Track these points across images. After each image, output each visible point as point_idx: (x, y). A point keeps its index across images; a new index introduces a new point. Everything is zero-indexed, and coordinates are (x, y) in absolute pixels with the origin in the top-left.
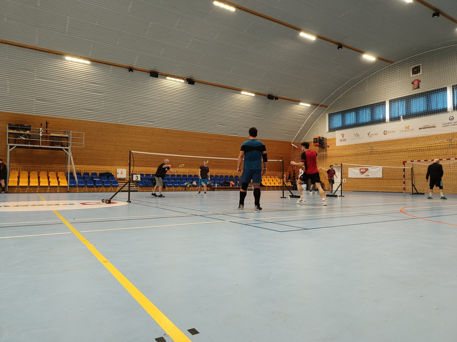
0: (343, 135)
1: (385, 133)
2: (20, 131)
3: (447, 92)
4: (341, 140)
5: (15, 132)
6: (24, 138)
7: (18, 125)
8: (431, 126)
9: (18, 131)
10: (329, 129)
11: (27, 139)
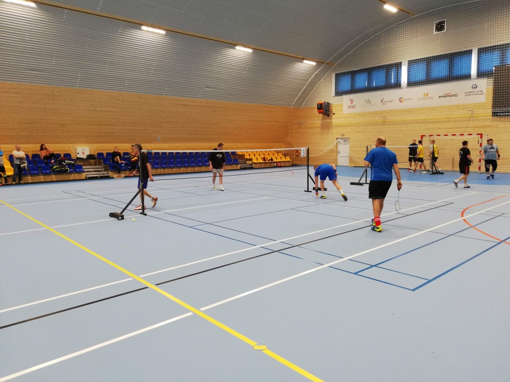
0: (352, 101)
1: (401, 100)
3: (471, 56)
4: (349, 107)
8: (452, 94)
10: (336, 92)
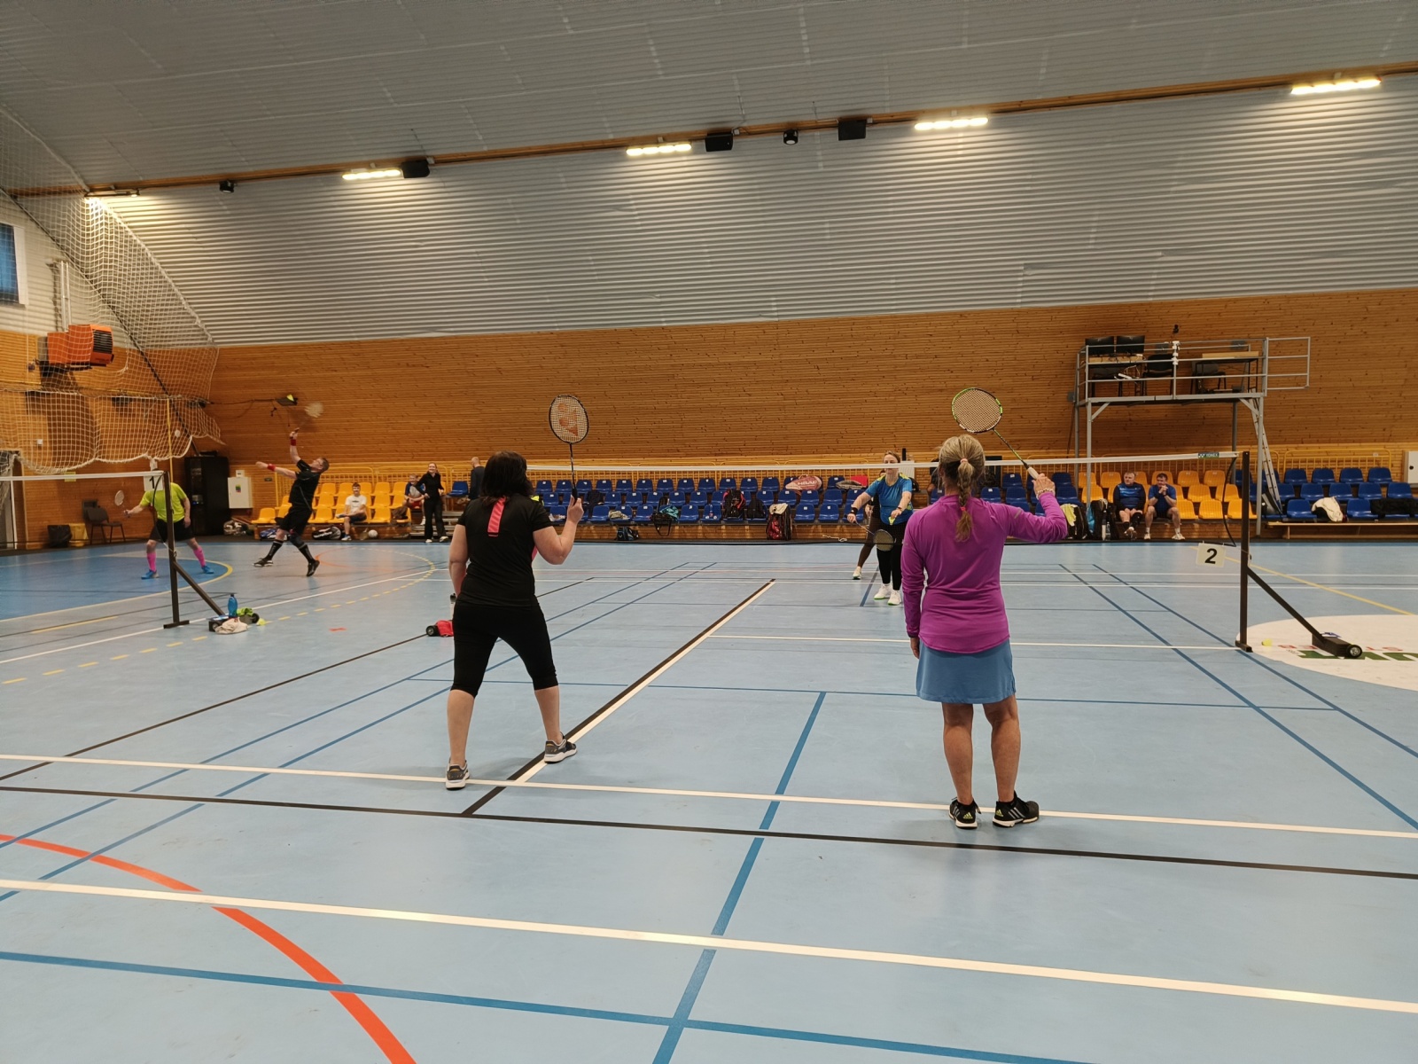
2: (1119, 358)
5: (1105, 361)
6: (1129, 378)
7: (1111, 341)
9: (1113, 359)
11: (1138, 379)
